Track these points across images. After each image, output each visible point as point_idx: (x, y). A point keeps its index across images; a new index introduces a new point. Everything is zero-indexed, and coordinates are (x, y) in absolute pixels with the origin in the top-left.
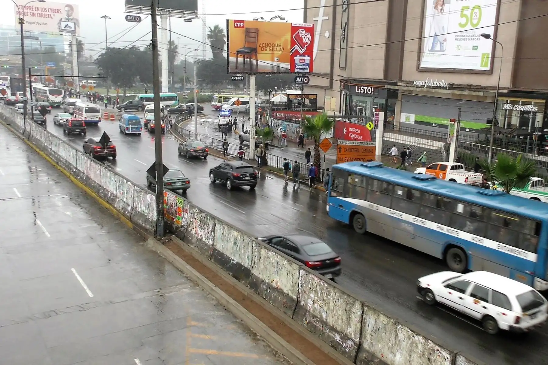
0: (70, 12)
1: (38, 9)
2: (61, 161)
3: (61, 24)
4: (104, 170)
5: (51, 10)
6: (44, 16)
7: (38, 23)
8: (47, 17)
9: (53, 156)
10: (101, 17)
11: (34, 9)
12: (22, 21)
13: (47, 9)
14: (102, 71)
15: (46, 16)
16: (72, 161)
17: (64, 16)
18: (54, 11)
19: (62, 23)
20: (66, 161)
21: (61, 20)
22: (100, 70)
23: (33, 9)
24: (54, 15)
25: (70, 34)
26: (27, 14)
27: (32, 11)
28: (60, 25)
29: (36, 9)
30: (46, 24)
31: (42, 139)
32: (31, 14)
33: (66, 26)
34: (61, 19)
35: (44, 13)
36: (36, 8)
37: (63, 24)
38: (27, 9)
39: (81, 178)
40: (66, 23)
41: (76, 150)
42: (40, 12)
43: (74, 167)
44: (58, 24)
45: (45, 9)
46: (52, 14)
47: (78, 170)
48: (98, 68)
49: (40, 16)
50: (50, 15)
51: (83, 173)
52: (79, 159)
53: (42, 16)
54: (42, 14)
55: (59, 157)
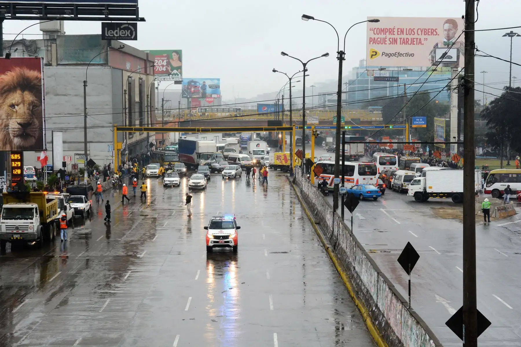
0: (451, 32)
1: (402, 32)
2: (362, 291)
3: (435, 53)
4: (406, 313)
5: (422, 32)
6: (410, 42)
7: (400, 55)
8: (415, 43)
9: (355, 280)
10: (504, 36)
11: (396, 33)
12: (341, 56)
13: (416, 31)
14: (494, 131)
15: (412, 43)
16: (373, 291)
17: (442, 39)
18: (426, 32)
19: (437, 50)
20: (368, 291)
21: (436, 46)
22: (491, 128)
23: (394, 32)
24: (426, 39)
25: (449, 68)
26: (385, 41)
27: (393, 36)
28: (434, 55)
29: (398, 32)
30: (412, 55)
31: (348, 249)
32: (391, 40)
33: (444, 55)
34: (437, 44)
35: (410, 37)
36: (399, 30)
37: (439, 53)
38: (386, 32)
39: (380, 324)
40: (444, 51)
41: (378, 273)
42: (405, 36)
43: (374, 302)
44: (431, 53)
45: (413, 30)
46: (423, 37)
47: (379, 309)
48: (488, 124)
49: (405, 42)
50: (420, 39)
51: (383, 316)
52: (380, 290)
53: (407, 42)
54: (407, 39)
55: (360, 283)
